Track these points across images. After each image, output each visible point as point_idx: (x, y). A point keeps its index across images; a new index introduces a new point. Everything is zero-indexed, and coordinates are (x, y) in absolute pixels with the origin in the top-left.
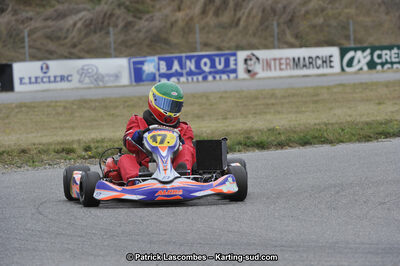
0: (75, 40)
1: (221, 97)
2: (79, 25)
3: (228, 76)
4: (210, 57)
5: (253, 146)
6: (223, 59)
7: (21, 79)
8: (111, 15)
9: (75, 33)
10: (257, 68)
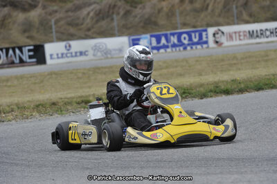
0: (89, 25)
1: (197, 61)
2: (91, 14)
3: (202, 47)
4: (189, 34)
5: (221, 92)
6: (197, 34)
7: (51, 55)
8: (115, 6)
9: (88, 20)
10: (223, 39)
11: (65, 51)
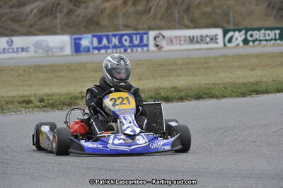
0: (32, 22)
1: (137, 65)
2: (35, 11)
3: (142, 49)
4: (129, 35)
5: (161, 100)
6: (138, 37)
8: (58, 4)
9: (32, 17)
10: (163, 43)
11: (7, 47)
